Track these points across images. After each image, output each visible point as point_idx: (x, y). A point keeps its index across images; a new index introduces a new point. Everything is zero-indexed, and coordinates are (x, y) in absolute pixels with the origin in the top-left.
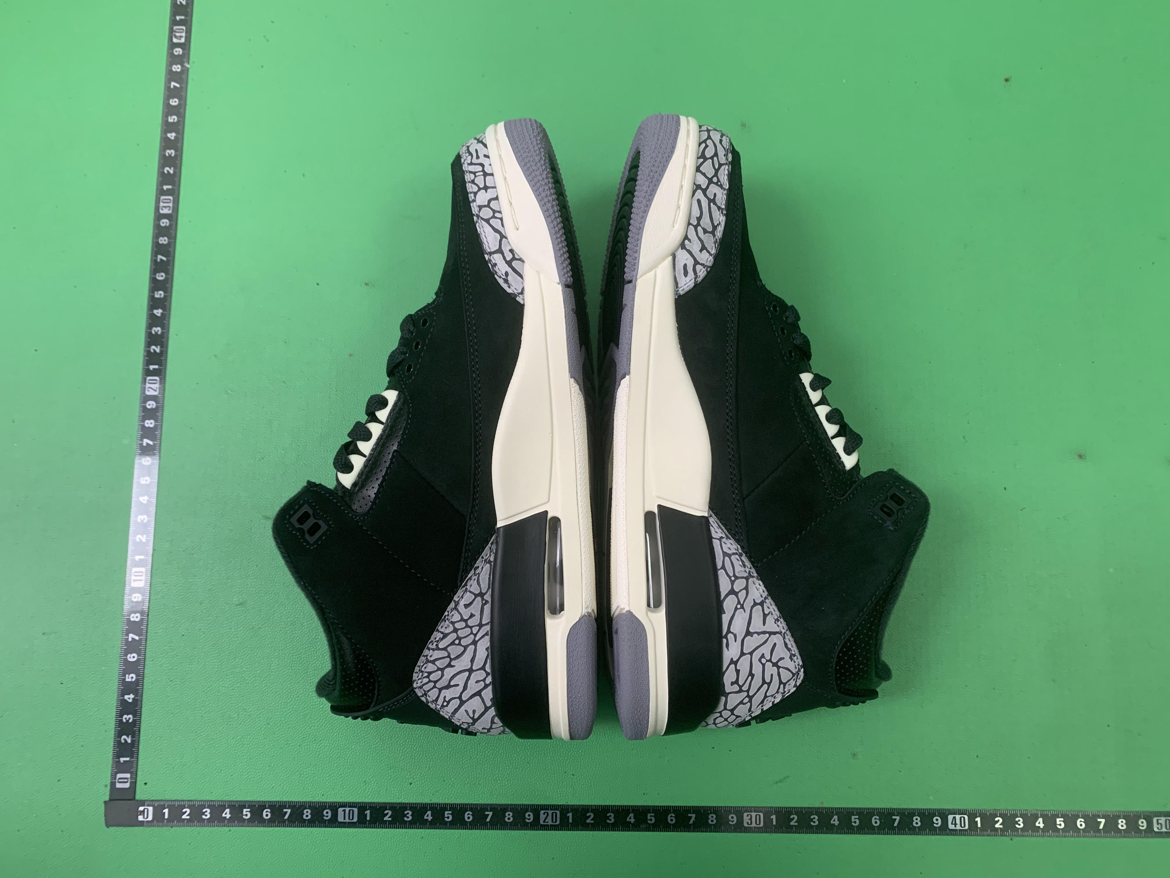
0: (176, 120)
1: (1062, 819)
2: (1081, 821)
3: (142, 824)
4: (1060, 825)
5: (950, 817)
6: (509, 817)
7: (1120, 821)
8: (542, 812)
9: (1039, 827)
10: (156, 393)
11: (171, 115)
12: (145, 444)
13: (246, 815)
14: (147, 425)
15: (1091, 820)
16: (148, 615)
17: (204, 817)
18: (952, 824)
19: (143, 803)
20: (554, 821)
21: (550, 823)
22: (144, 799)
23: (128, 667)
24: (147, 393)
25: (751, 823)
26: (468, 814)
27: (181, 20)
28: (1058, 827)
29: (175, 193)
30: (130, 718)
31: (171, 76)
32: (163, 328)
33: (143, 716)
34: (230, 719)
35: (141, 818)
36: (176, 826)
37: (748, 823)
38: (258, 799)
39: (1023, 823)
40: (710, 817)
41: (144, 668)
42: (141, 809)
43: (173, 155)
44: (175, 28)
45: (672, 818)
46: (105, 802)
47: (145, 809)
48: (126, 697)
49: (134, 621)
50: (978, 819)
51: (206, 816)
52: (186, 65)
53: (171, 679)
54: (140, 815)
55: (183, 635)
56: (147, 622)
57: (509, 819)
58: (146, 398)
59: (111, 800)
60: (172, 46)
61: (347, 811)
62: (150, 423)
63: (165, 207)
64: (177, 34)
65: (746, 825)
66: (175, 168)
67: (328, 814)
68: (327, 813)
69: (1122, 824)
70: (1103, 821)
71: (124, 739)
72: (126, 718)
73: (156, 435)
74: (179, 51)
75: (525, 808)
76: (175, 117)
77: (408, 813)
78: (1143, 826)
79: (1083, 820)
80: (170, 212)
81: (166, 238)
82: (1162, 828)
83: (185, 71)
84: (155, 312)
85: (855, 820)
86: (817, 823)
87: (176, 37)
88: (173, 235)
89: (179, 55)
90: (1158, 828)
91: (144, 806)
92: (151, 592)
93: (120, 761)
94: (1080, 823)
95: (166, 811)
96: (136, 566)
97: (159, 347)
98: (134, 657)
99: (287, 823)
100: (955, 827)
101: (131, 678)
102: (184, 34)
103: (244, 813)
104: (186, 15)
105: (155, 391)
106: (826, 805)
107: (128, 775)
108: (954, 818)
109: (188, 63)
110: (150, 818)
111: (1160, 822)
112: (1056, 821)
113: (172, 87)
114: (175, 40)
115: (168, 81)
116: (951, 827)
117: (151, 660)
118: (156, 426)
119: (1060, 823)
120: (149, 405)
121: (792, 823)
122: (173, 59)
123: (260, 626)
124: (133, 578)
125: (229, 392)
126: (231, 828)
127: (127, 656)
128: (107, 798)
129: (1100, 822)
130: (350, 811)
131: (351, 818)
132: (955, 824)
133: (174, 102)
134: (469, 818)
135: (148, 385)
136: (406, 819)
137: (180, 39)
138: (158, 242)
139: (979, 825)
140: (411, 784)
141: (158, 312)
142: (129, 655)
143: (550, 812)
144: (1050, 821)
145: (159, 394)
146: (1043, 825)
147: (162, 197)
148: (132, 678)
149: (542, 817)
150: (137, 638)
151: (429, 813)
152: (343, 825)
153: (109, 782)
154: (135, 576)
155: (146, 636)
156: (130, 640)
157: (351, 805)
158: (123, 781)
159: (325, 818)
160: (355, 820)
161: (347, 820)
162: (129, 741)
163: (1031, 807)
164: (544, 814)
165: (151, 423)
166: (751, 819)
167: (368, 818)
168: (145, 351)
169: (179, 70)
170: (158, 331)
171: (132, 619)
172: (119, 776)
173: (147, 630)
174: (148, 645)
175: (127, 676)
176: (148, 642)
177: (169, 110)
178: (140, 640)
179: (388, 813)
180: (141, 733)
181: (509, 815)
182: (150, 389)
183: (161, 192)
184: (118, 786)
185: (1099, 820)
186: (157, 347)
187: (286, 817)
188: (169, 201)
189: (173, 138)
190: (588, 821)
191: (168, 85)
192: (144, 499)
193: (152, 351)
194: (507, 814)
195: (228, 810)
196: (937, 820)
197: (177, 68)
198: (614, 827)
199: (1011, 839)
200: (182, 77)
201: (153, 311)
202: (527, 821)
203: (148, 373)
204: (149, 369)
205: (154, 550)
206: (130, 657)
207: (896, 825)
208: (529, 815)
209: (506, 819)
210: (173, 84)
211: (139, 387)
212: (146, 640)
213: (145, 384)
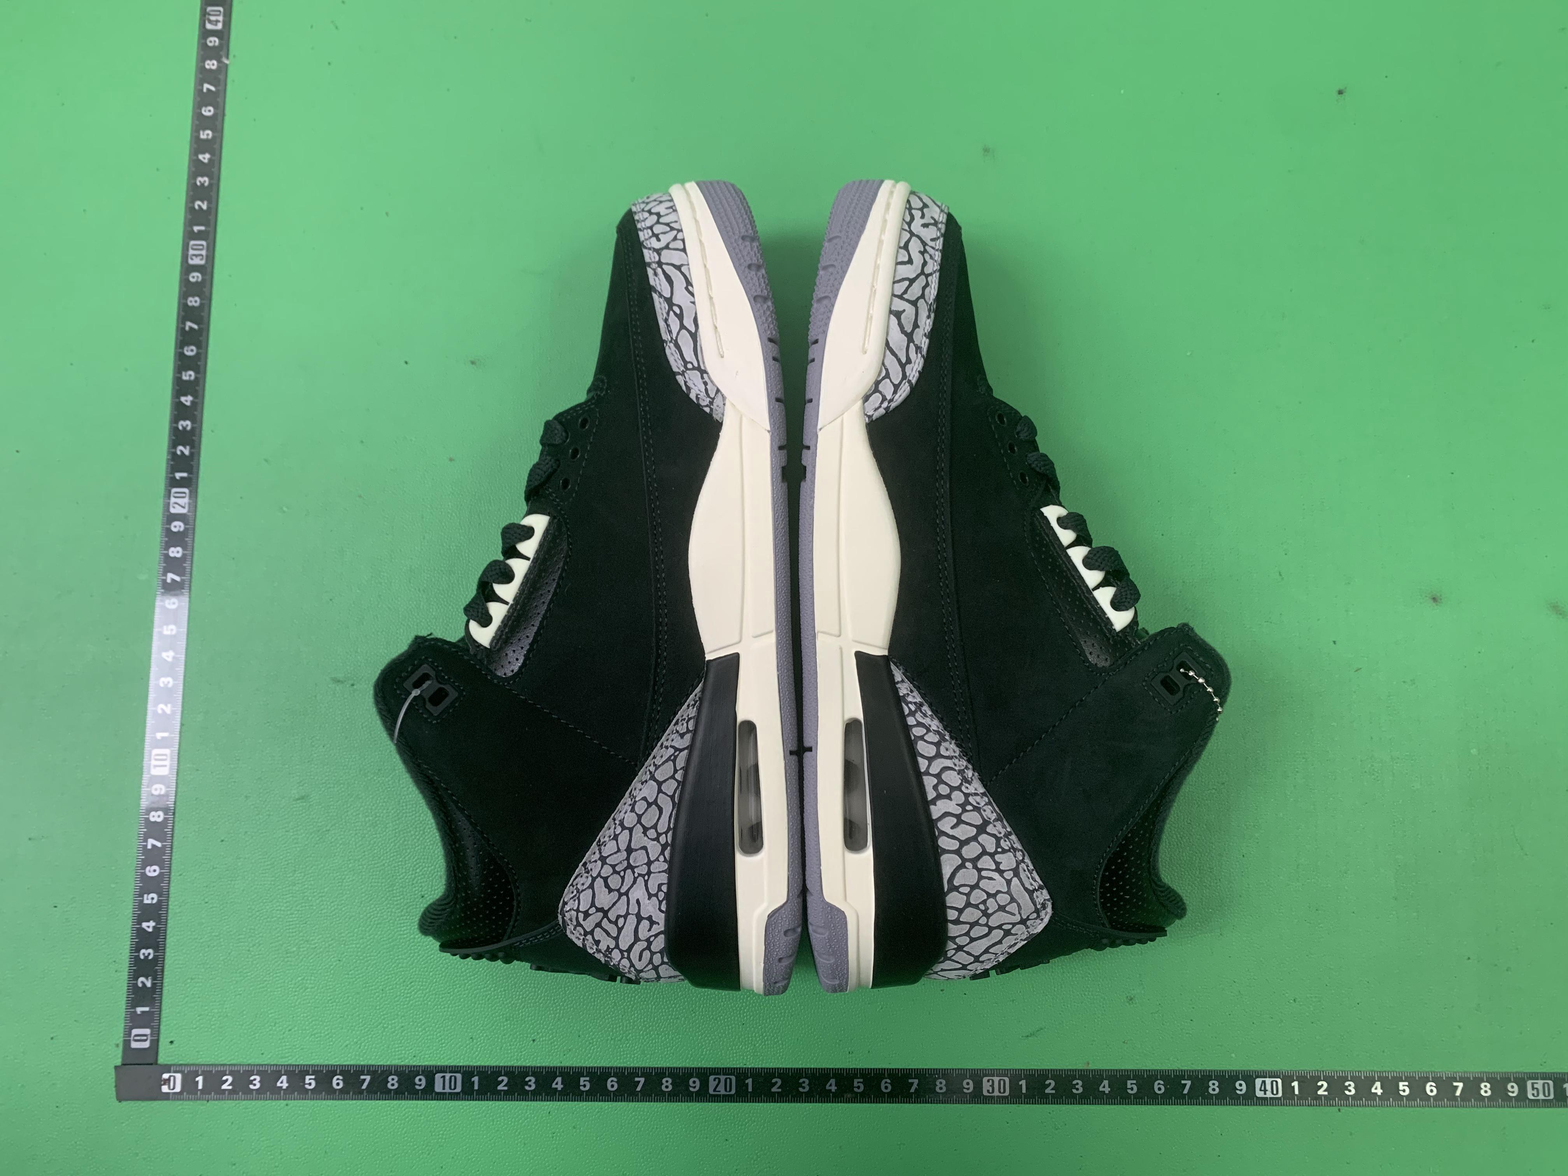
0: (210, 137)
1: (1407, 1083)
2: (1431, 1086)
3: (166, 1097)
4: (1404, 1091)
5: (1258, 1082)
6: (667, 1084)
7: (1482, 1085)
8: (712, 1078)
9: (1376, 1093)
10: (184, 511)
11: (204, 130)
12: (169, 581)
13: (310, 1084)
14: (172, 555)
15: (1445, 1084)
16: (174, 814)
17: (251, 1087)
18: (1261, 1090)
19: (167, 1068)
20: (728, 1090)
21: (723, 1092)
22: (169, 1063)
23: (147, 885)
24: (172, 511)
25: (993, 1092)
26: (612, 1081)
28: (1402, 1093)
29: (209, 236)
30: (149, 954)
31: (203, 75)
32: (193, 422)
33: (167, 950)
34: (287, 953)
35: (165, 1089)
36: (214, 1100)
37: (988, 1091)
38: (326, 1063)
39: (1355, 1088)
40: (938, 1083)
41: (169, 886)
42: (166, 1076)
43: (206, 184)
44: (209, 9)
45: (887, 1085)
46: (116, 1067)
47: (170, 1076)
48: (144, 925)
49: (155, 822)
50: (1295, 1084)
51: (255, 1085)
52: (226, 62)
53: (206, 900)
54: (164, 1084)
55: (222, 841)
56: (173, 823)
57: (667, 1087)
58: (171, 518)
59: (123, 1065)
60: (205, 34)
61: (447, 1078)
62: (176, 552)
63: (196, 256)
64: (213, 18)
65: (985, 1093)
66: (210, 203)
67: (421, 1082)
68: (420, 1080)
69: (1485, 1089)
70: (1460, 1085)
71: (142, 982)
72: (144, 954)
73: (185, 568)
74: (215, 41)
75: (688, 1073)
76: (209, 132)
77: (530, 1080)
78: (1513, 1092)
79: (1434, 1084)
80: (203, 262)
81: (197, 299)
82: (1538, 1095)
83: (223, 69)
84: (183, 399)
85: (1132, 1087)
86: (1081, 1090)
87: (210, 22)
88: (207, 294)
89: (214, 47)
90: (1533, 1095)
91: (169, 1072)
92: (179, 781)
93: (135, 1012)
94: (1431, 1089)
95: (200, 1079)
96: (157, 747)
97: (188, 447)
98: (155, 871)
99: (365, 1094)
100: (1265, 1094)
101: (150, 899)
102: (221, 18)
103: (307, 1081)
105: (184, 507)
106: (1092, 1067)
107: (147, 1031)
108: (1264, 1082)
109: (227, 58)
110: (178, 1089)
111: (1536, 1086)
112: (1398, 1086)
113: (205, 90)
114: (209, 26)
115: (200, 82)
116: (1259, 1094)
117: (178, 874)
118: (184, 555)
119: (1404, 1088)
120: (175, 527)
121: (1048, 1091)
122: (205, 52)
123: (328, 828)
124: (153, 762)
125: (285, 509)
126: (289, 1102)
127: (145, 869)
128: (119, 1062)
129: (1457, 1087)
130: (451, 1077)
131: (453, 1087)
132: (1265, 1091)
133: (208, 111)
134: (612, 1086)
135: (173, 500)
136: (527, 1088)
137: (216, 25)
138: (186, 305)
139: (1297, 1092)
140: (534, 1041)
141: (187, 400)
142: (148, 868)
143: (723, 1078)
144: (1390, 1085)
145: (189, 511)
146: (1381, 1091)
147: (192, 243)
148: (153, 899)
149: (712, 1084)
150: (159, 844)
151: (559, 1079)
152: (442, 1096)
153: (122, 1039)
154: (156, 760)
155: (172, 842)
156: (149, 847)
157: (454, 1069)
158: (141, 1038)
159: (417, 1087)
160: (459, 1089)
161: (447, 1090)
162: (149, 984)
163: (1366, 1067)
164: (715, 1080)
165: (178, 552)
166: (992, 1086)
167: (476, 1087)
168: (169, 452)
169: (214, 67)
170: (187, 425)
171: (152, 819)
172: (135, 1031)
173: (173, 834)
174: (174, 854)
175: (145, 896)
176: (174, 850)
177: (200, 122)
178: (164, 848)
179: (503, 1081)
180: (166, 973)
181: (667, 1082)
182: (176, 506)
183: (190, 235)
184: (134, 1045)
185: (1455, 1084)
186: (185, 448)
187: (364, 1087)
188: (201, 247)
189: (206, 161)
190: (774, 1089)
191: (200, 88)
192: (168, 656)
193: (179, 453)
194: (664, 1081)
195: (284, 1078)
196: (1241, 1085)
197: (212, 65)
198: (809, 1097)
199: (1339, 1110)
200: (219, 78)
201: (179, 398)
202: (691, 1089)
203: (173, 483)
204: (174, 477)
205: (182, 725)
206: (150, 871)
207: (1186, 1092)
208: (694, 1082)
209: (663, 1088)
210: (206, 86)
211: (160, 502)
212: (172, 848)
213: (169, 498)
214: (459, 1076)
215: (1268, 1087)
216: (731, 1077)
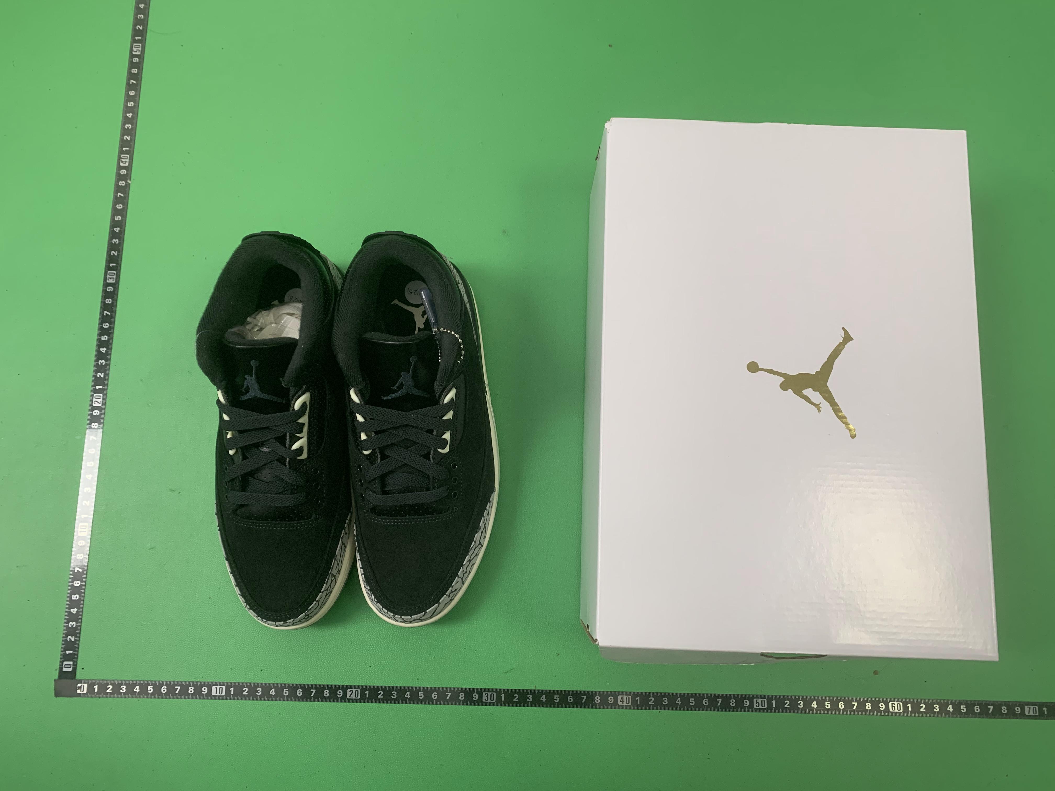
0: (120, 219)
2: (706, 700)
3: (79, 695)
5: (620, 697)
6: (326, 693)
7: (731, 701)
8: (349, 690)
9: (678, 704)
10: (100, 405)
11: (117, 216)
12: (91, 439)
13: (150, 690)
15: (713, 700)
18: (621, 701)
19: (80, 681)
20: (356, 696)
21: (354, 698)
22: (81, 679)
23: (74, 590)
24: (94, 405)
25: (487, 699)
26: (299, 691)
27: (126, 150)
28: (691, 704)
29: (118, 269)
30: (74, 625)
31: (118, 189)
32: (106, 361)
33: (83, 623)
34: (142, 625)
35: (79, 691)
36: (102, 697)
37: (485, 699)
38: (159, 680)
39: (668, 701)
40: (460, 695)
41: (85, 591)
42: (79, 685)
43: (117, 243)
44: (122, 156)
45: (435, 695)
46: (55, 680)
47: (82, 685)
48: (72, 610)
50: (638, 699)
51: (123, 690)
52: (129, 181)
53: (103, 598)
54: (79, 689)
55: (112, 569)
58: (93, 409)
59: (59, 679)
60: (120, 168)
62: (94, 426)
63: (111, 278)
64: (123, 160)
65: (484, 700)
66: (119, 252)
68: (205, 689)
69: (733, 703)
71: (70, 639)
72: (71, 624)
74: (124, 172)
75: (337, 688)
76: (120, 217)
77: (259, 690)
78: (748, 704)
80: (114, 282)
81: (110, 300)
82: (759, 706)
83: (128, 185)
84: (101, 349)
85: (557, 699)
86: (531, 700)
87: (122, 162)
88: (115, 297)
89: (124, 175)
90: (756, 706)
91: (81, 683)
92: (92, 539)
93: (66, 653)
95: (96, 687)
96: (82, 522)
97: (103, 373)
98: (78, 583)
99: (177, 696)
100: (623, 703)
102: (128, 160)
104: (130, 147)
105: (100, 403)
106: (537, 688)
107: (71, 663)
108: (622, 697)
109: (130, 180)
110: (85, 691)
111: (758, 701)
112: (689, 700)
113: (118, 196)
114: (122, 164)
115: (116, 192)
116: (620, 703)
117: (89, 585)
118: (98, 428)
119: (692, 701)
120: (95, 413)
121: (515, 700)
122: (120, 177)
124: (80, 530)
125: (150, 404)
126: (140, 699)
127: (73, 582)
128: (57, 678)
129: (719, 701)
130: (221, 687)
131: (221, 692)
132: (623, 702)
133: (119, 207)
134: (300, 693)
135: (94, 400)
136: (257, 694)
138: (105, 302)
139: (639, 703)
140: (262, 670)
141: (103, 350)
142: (75, 582)
143: (354, 690)
144: (685, 700)
145: (102, 405)
146: (681, 703)
147: (109, 272)
148: (76, 597)
149: (349, 693)
150: (81, 569)
151: (273, 690)
152: (215, 698)
153: (58, 666)
154: (81, 528)
155: (87, 569)
156: (76, 571)
157: (222, 684)
158: (68, 666)
159: (203, 693)
160: (223, 694)
161: (219, 693)
162: (73, 640)
163: (675, 691)
164: (350, 691)
165: (96, 425)
166: (487, 697)
167: (232, 693)
168: (93, 376)
169: (123, 185)
170: (103, 363)
172: (65, 663)
173: (88, 565)
174: (88, 574)
175: (73, 596)
177: (115, 212)
178: (83, 572)
179: (245, 690)
180: (82, 634)
181: (326, 692)
182: (96, 402)
183: (108, 268)
184: (64, 669)
187: (177, 692)
188: (113, 274)
189: (117, 231)
190: (379, 697)
191: (116, 195)
192: (89, 477)
193: (98, 376)
195: (138, 687)
196: (611, 699)
198: (396, 701)
200: (125, 190)
202: (338, 696)
203: (95, 391)
204: (96, 389)
205: (94, 511)
206: (75, 584)
207: (583, 701)
208: (340, 692)
209: (325, 695)
210: (119, 194)
211: (89, 400)
212: (87, 572)
213: (93, 399)
214: (224, 687)
215: (625, 700)
216: (358, 690)
